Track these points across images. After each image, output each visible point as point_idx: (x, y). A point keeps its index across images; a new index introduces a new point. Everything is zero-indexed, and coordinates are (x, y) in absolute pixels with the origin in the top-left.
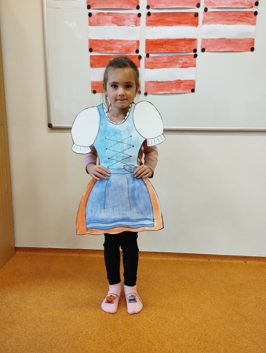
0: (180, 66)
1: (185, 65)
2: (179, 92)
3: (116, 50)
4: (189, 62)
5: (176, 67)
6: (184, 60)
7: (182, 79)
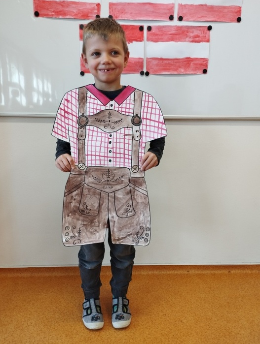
0: (191, 40)
1: (197, 39)
2: (188, 73)
3: (70, 15)
4: (201, 35)
5: (185, 41)
6: (196, 32)
7: (192, 57)
